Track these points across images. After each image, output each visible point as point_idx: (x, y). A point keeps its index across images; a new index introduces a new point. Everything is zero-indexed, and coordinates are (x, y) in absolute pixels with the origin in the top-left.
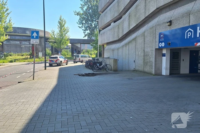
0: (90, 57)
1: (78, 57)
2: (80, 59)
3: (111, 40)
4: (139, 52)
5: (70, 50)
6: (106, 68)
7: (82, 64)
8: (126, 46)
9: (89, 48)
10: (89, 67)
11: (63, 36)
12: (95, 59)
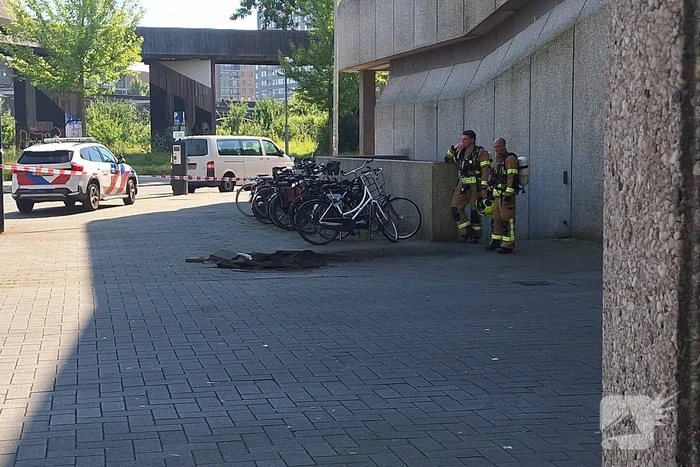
0: (280, 154)
1: (202, 148)
2: (216, 166)
3: (419, 42)
4: (594, 115)
5: (140, 108)
6: (388, 224)
7: (229, 198)
8: (513, 81)
9: (269, 89)
10: (280, 214)
11: (99, 11)
12: (313, 166)
